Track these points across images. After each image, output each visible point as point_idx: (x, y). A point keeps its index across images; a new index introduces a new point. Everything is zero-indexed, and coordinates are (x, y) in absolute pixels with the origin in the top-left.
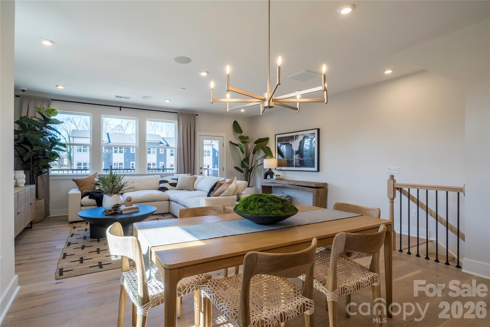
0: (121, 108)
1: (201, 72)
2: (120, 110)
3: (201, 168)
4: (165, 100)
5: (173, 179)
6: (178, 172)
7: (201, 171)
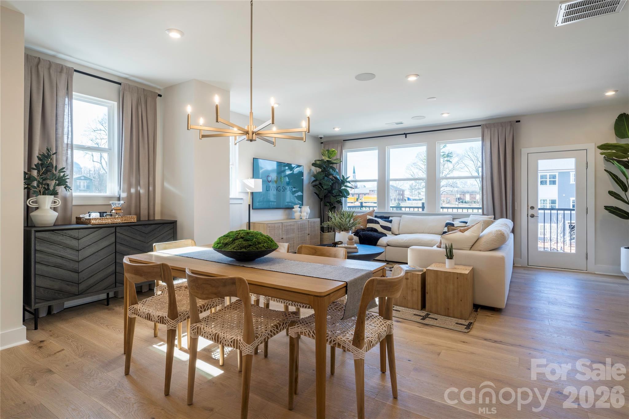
0: (407, 135)
1: (408, 76)
2: (406, 137)
3: (532, 208)
4: (442, 114)
5: (461, 222)
6: (485, 213)
7: (531, 212)
